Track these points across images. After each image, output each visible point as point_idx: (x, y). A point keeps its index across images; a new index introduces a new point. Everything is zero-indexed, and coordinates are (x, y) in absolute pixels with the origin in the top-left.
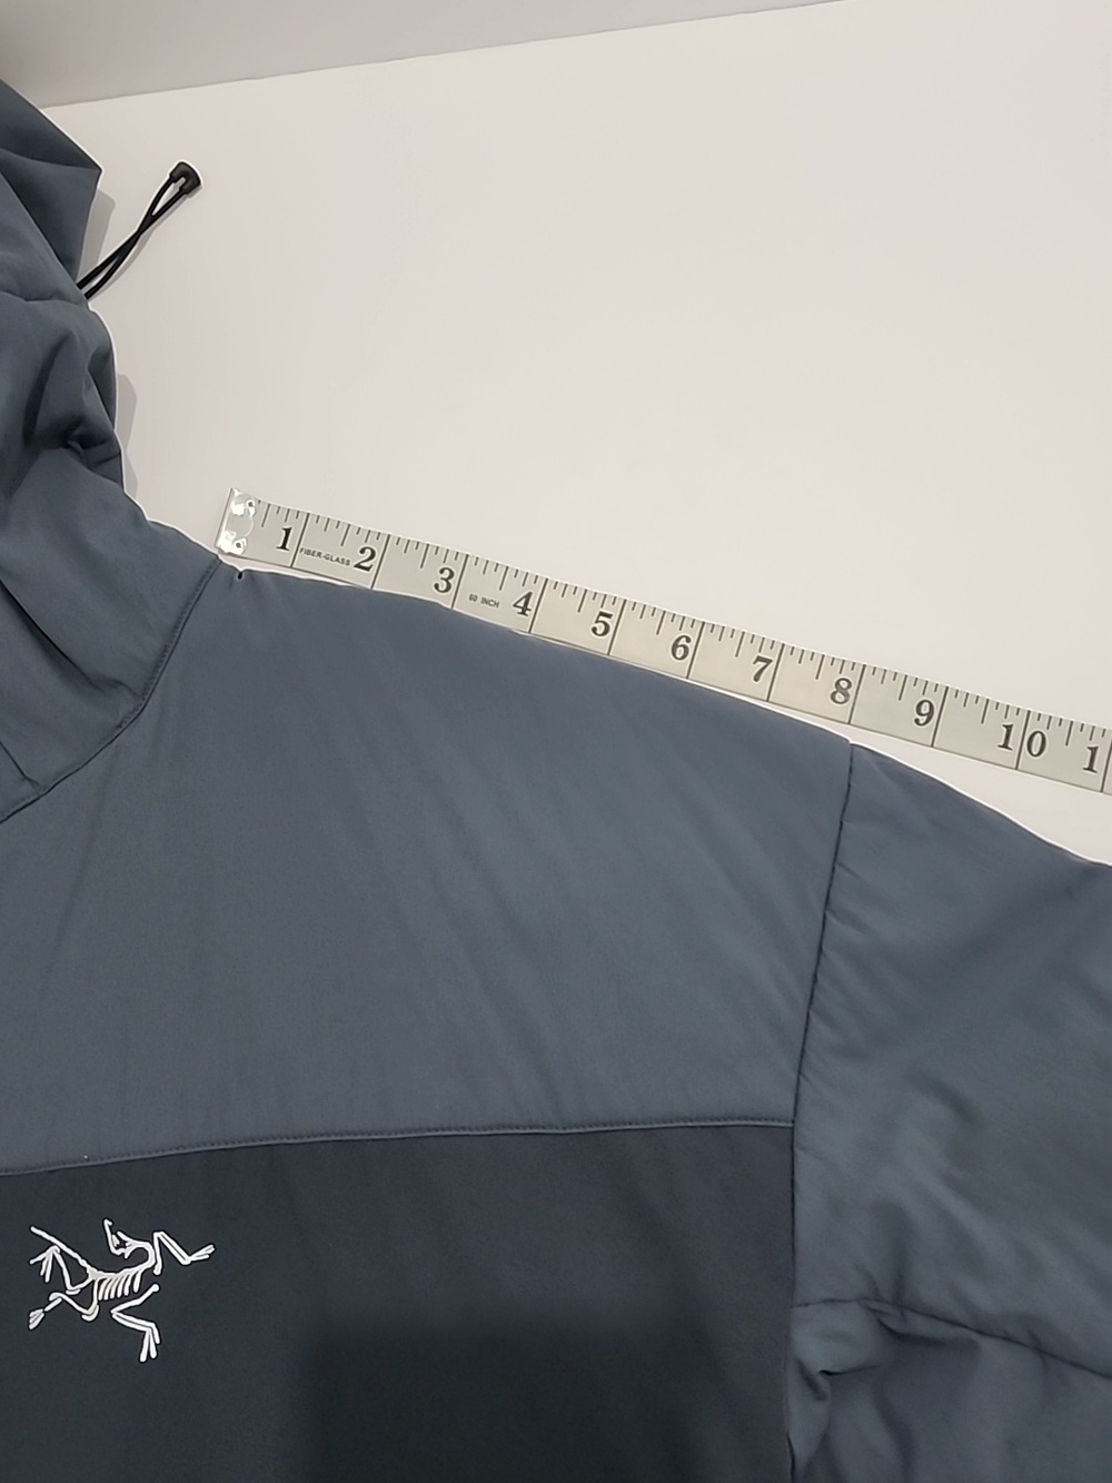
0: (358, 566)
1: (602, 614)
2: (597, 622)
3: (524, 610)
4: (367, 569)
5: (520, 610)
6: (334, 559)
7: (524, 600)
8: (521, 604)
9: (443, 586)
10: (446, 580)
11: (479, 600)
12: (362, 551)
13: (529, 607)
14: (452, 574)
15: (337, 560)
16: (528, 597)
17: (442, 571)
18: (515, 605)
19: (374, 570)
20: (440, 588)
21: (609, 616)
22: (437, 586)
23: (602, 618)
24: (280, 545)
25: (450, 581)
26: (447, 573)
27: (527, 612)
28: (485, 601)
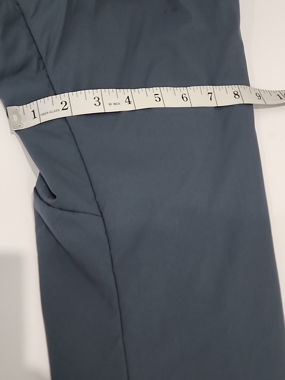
0: (63, 109)
1: (155, 95)
2: (155, 97)
3: (130, 102)
4: (67, 109)
5: (128, 103)
6: (53, 111)
7: (128, 99)
8: (127, 100)
9: (98, 104)
10: (98, 101)
11: (113, 104)
12: (62, 103)
13: (130, 101)
14: (99, 99)
15: (54, 111)
16: (128, 97)
17: (94, 99)
18: (126, 102)
19: (69, 108)
20: (97, 105)
21: (158, 94)
22: (95, 104)
23: (156, 96)
24: (34, 118)
25: (99, 101)
26: (97, 99)
27: (131, 103)
28: (115, 104)
